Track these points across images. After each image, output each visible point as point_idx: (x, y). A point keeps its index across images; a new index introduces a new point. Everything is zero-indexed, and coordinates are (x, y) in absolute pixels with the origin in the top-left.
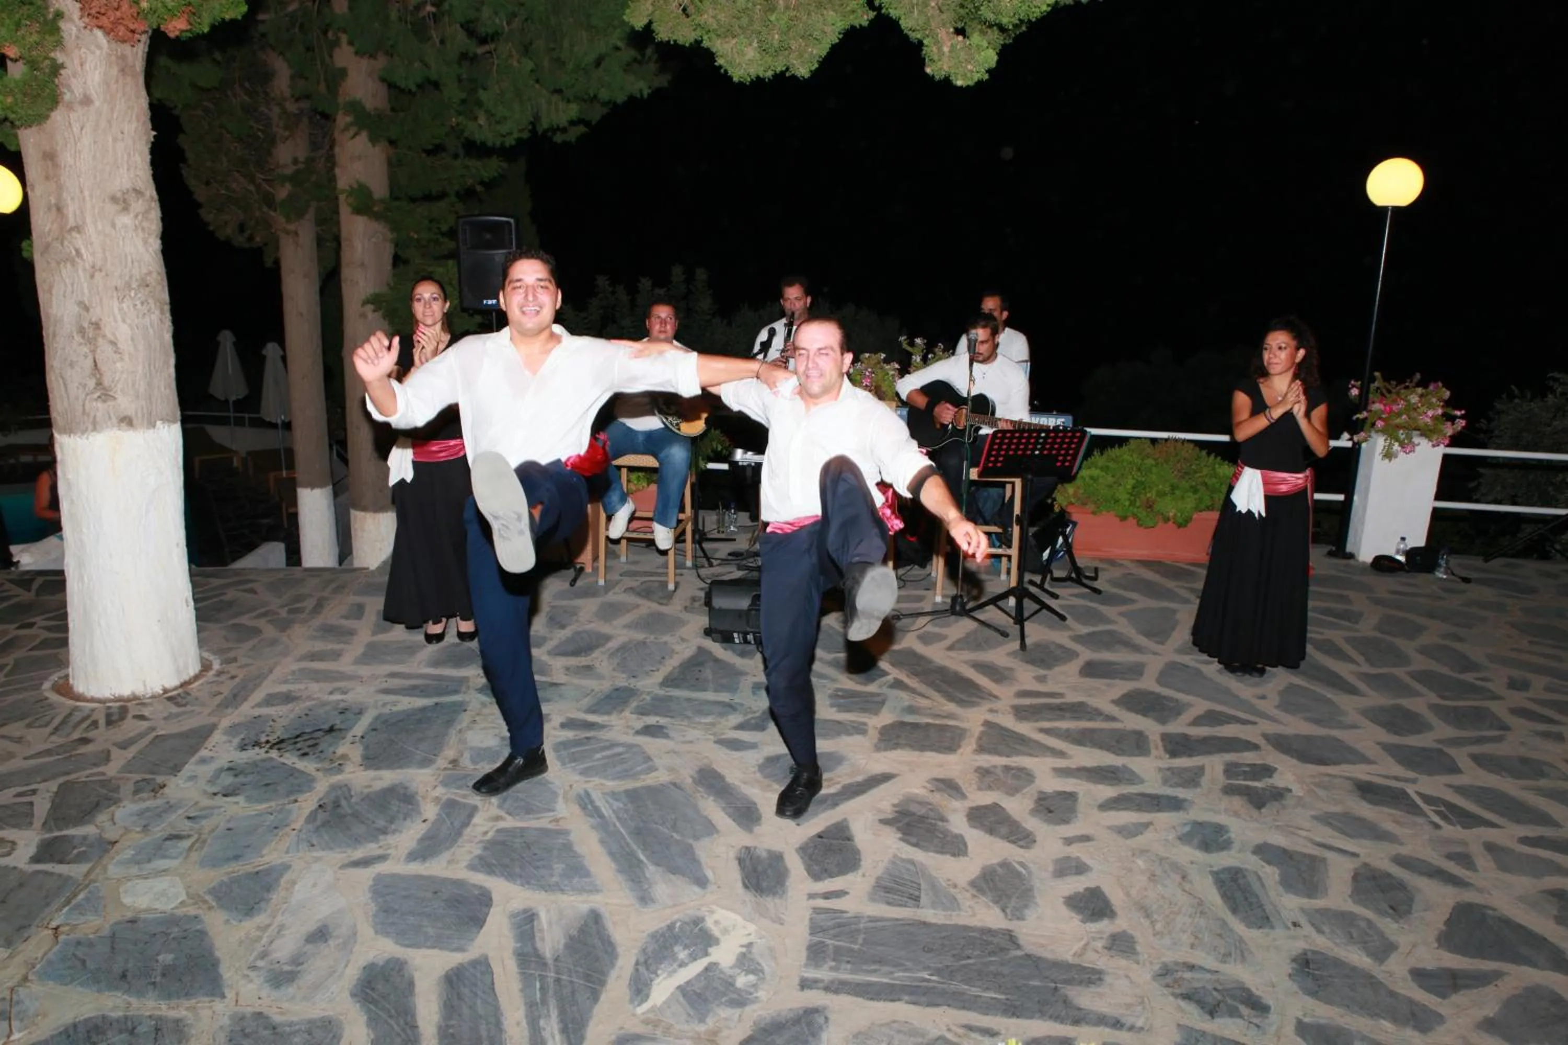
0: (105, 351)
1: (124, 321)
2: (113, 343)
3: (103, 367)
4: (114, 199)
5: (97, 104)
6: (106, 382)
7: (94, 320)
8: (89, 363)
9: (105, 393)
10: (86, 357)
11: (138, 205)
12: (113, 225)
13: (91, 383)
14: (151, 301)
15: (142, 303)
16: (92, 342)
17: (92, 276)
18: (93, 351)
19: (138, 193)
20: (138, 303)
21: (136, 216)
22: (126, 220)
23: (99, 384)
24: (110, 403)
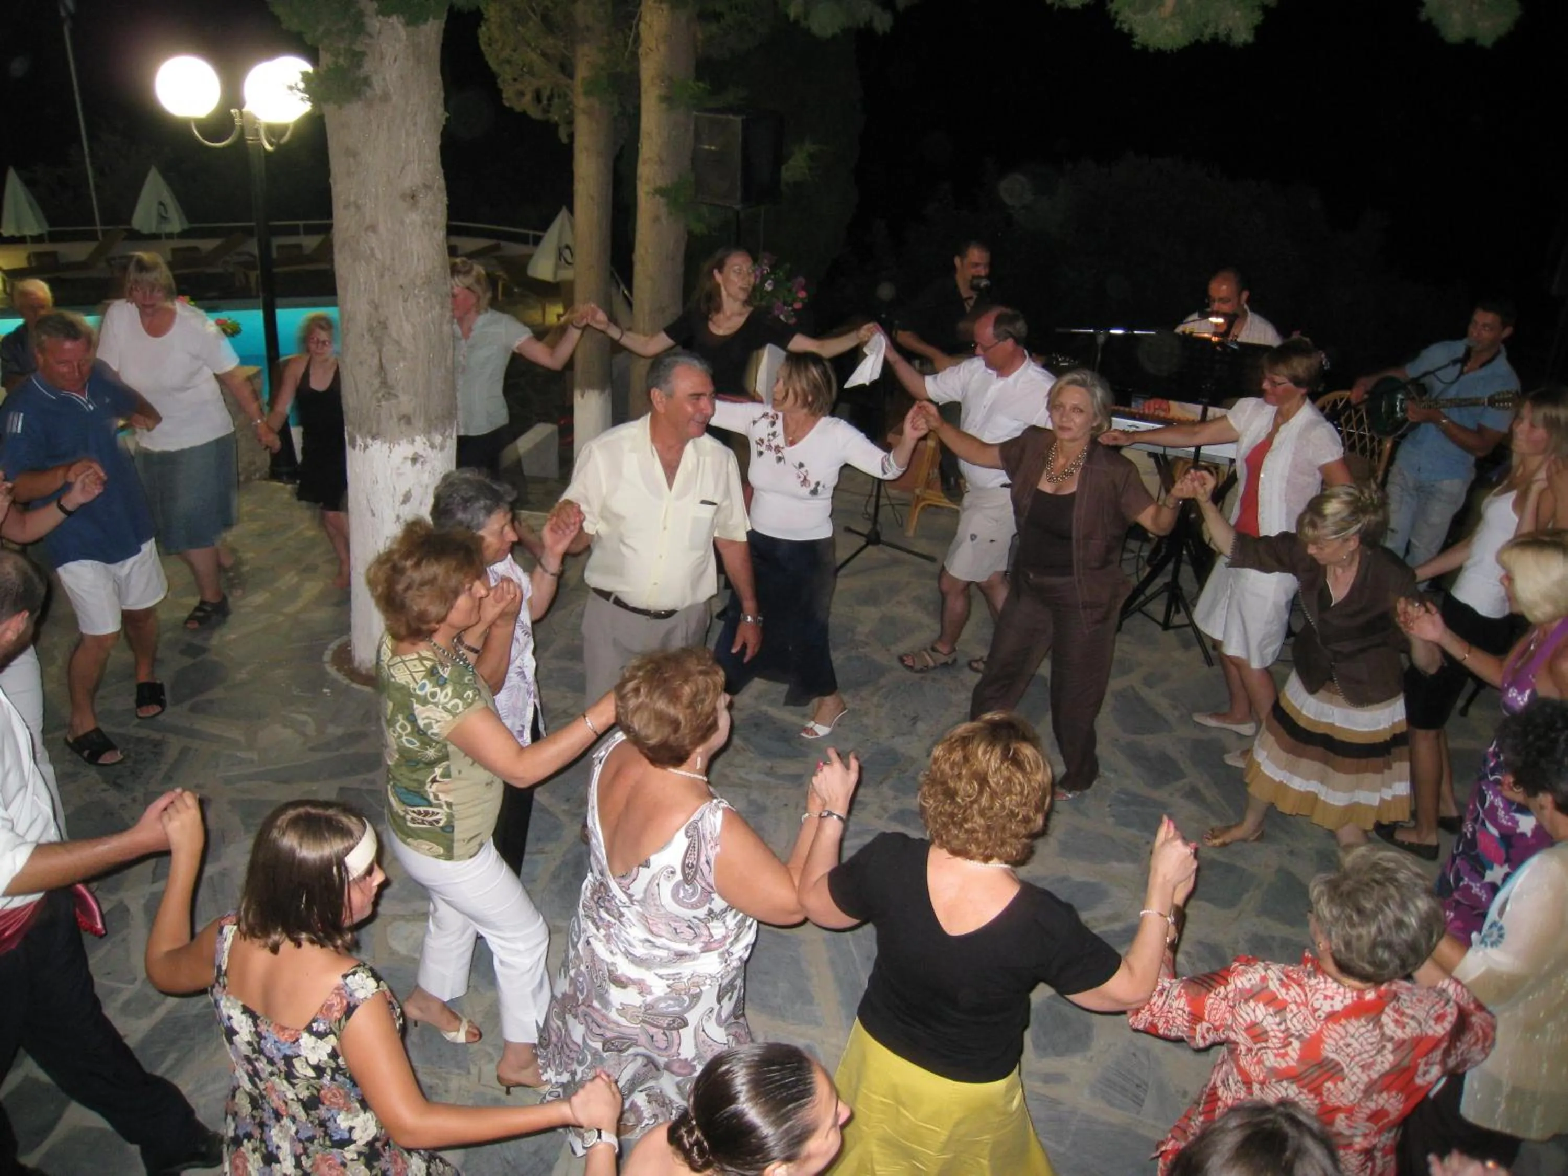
0: (389, 350)
1: (407, 320)
2: (398, 343)
3: (387, 366)
4: (403, 197)
5: (394, 98)
6: (391, 379)
7: (382, 319)
8: (376, 361)
9: (387, 389)
10: (373, 355)
11: (426, 200)
12: (402, 222)
13: (376, 382)
14: (433, 296)
15: (425, 300)
16: (378, 342)
17: (382, 276)
18: (380, 351)
19: (427, 187)
20: (421, 301)
21: (423, 212)
22: (414, 218)
23: (384, 383)
24: (394, 401)
